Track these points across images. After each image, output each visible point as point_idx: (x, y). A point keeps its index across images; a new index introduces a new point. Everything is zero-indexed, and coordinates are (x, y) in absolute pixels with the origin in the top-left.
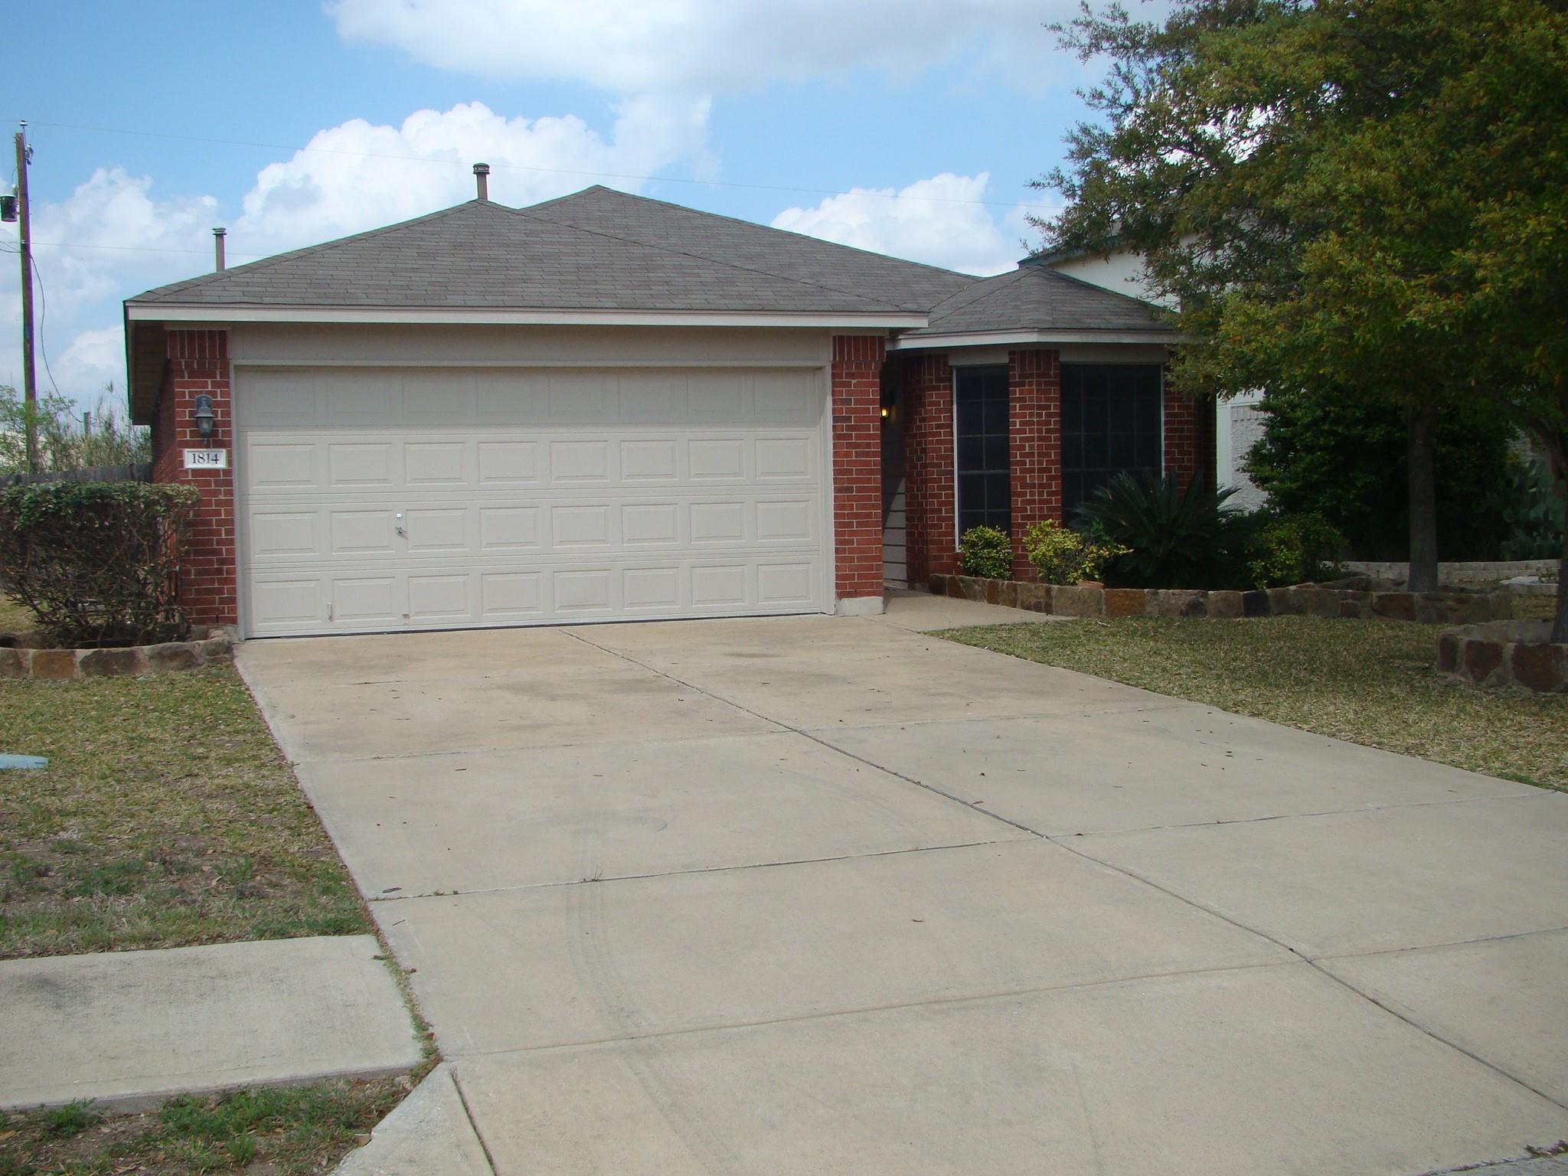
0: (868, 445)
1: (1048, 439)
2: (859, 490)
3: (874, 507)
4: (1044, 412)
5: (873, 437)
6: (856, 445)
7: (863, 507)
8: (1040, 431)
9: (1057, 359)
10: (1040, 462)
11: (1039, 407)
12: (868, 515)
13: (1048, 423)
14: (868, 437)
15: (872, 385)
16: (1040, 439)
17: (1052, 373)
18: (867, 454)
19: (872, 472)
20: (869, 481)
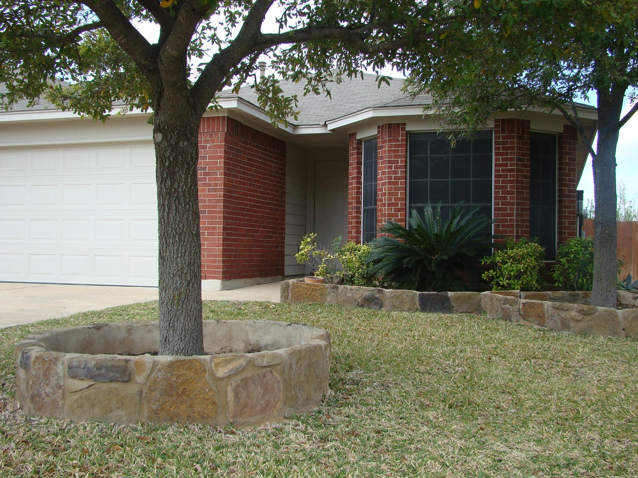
0: (216, 185)
1: (397, 183)
2: (210, 212)
3: (217, 223)
4: (393, 165)
5: (219, 179)
6: (209, 185)
7: (211, 223)
8: (390, 178)
9: (403, 129)
10: (389, 199)
11: (389, 162)
12: (214, 228)
13: (396, 172)
14: (215, 179)
15: (219, 147)
16: (389, 183)
17: (400, 139)
18: (215, 190)
19: (218, 201)
20: (216, 207)
